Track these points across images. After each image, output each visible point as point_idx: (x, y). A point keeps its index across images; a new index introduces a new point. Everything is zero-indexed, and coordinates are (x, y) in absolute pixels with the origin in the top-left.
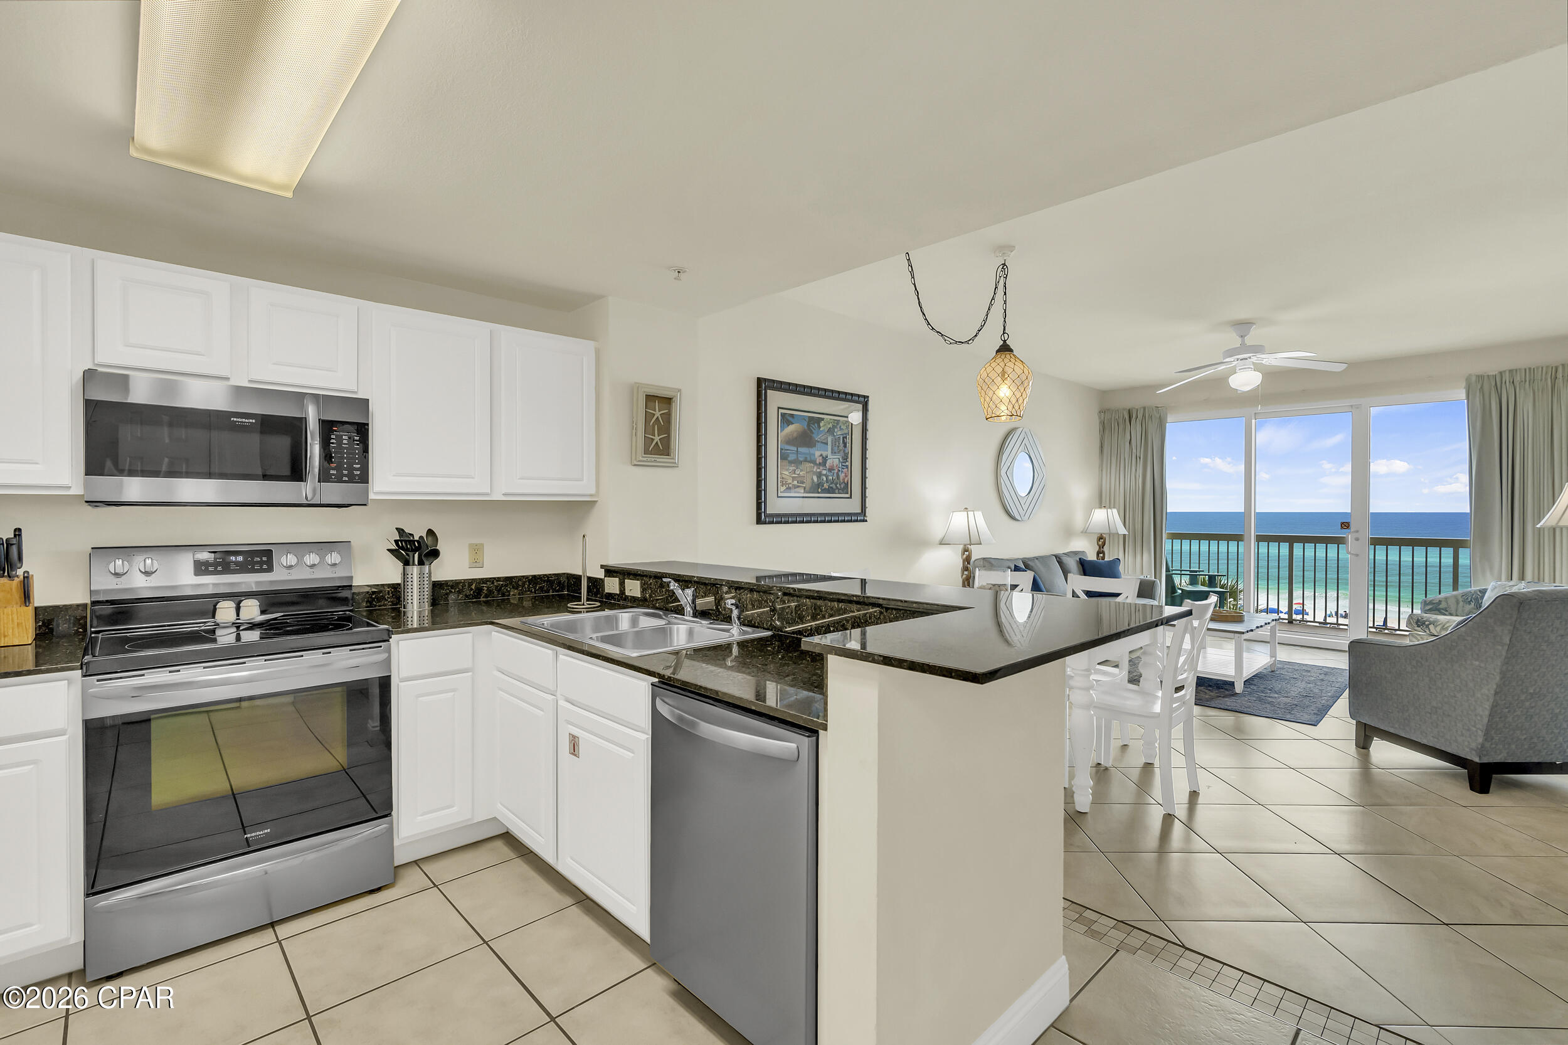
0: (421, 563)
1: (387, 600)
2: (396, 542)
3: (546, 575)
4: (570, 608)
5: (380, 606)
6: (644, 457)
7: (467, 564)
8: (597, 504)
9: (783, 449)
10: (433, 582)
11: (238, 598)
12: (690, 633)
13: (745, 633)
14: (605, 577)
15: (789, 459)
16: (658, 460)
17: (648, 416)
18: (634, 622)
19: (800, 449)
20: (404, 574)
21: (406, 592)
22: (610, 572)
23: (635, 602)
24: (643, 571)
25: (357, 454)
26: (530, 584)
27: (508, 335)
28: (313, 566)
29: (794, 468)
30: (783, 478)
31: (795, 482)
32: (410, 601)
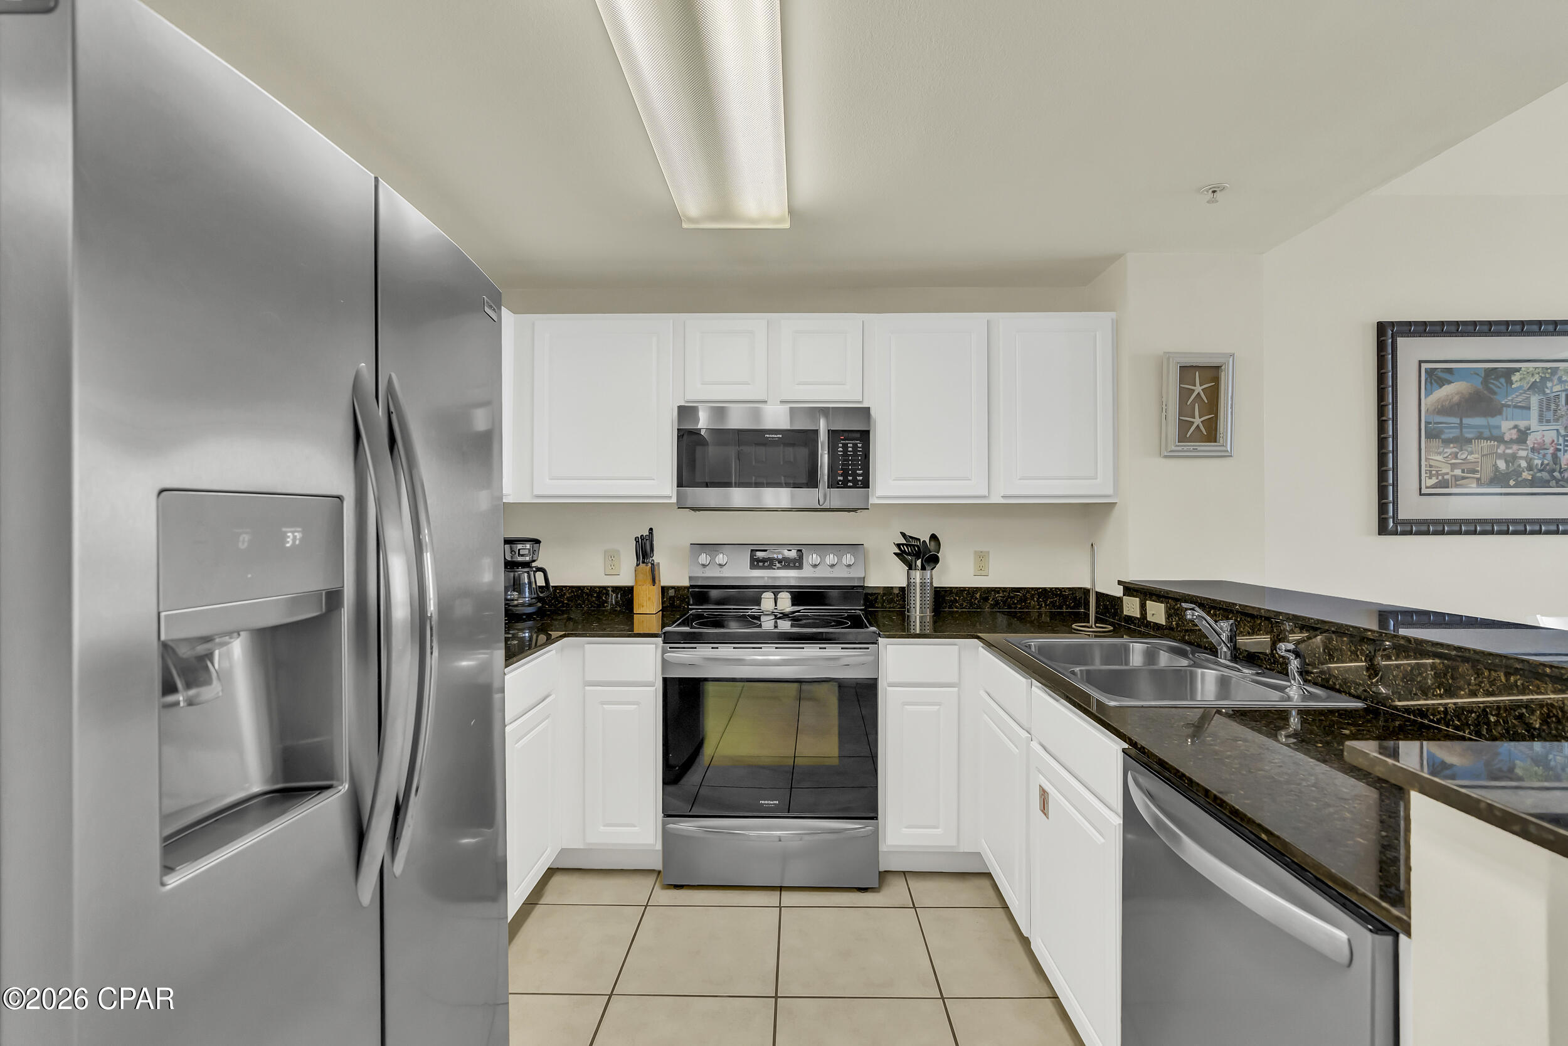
0: (923, 568)
1: (896, 603)
2: (898, 546)
3: (1058, 588)
4: (1075, 629)
5: (889, 608)
6: (1177, 446)
7: (972, 572)
8: (1117, 507)
9: (1430, 423)
10: (935, 588)
11: (776, 589)
12: (1224, 684)
13: (1312, 697)
14: (1124, 595)
15: (1443, 437)
16: (1199, 448)
17: (1184, 394)
18: (1150, 657)
19: (1466, 421)
20: (909, 578)
21: (909, 597)
22: (1130, 589)
23: (1157, 630)
24: (1168, 592)
25: (860, 460)
26: (1039, 597)
27: (1008, 323)
28: (832, 566)
29: (1455, 450)
30: (1431, 466)
31: (1458, 472)
32: (912, 606)
